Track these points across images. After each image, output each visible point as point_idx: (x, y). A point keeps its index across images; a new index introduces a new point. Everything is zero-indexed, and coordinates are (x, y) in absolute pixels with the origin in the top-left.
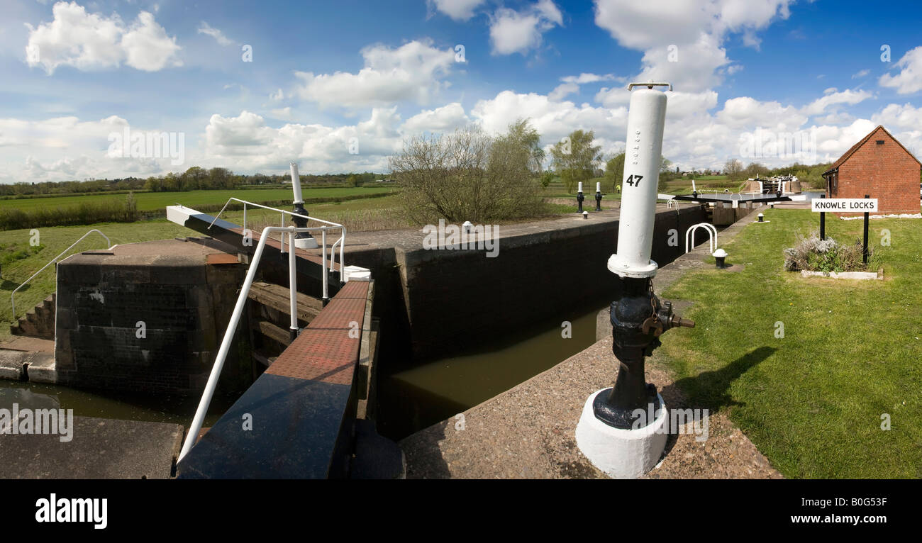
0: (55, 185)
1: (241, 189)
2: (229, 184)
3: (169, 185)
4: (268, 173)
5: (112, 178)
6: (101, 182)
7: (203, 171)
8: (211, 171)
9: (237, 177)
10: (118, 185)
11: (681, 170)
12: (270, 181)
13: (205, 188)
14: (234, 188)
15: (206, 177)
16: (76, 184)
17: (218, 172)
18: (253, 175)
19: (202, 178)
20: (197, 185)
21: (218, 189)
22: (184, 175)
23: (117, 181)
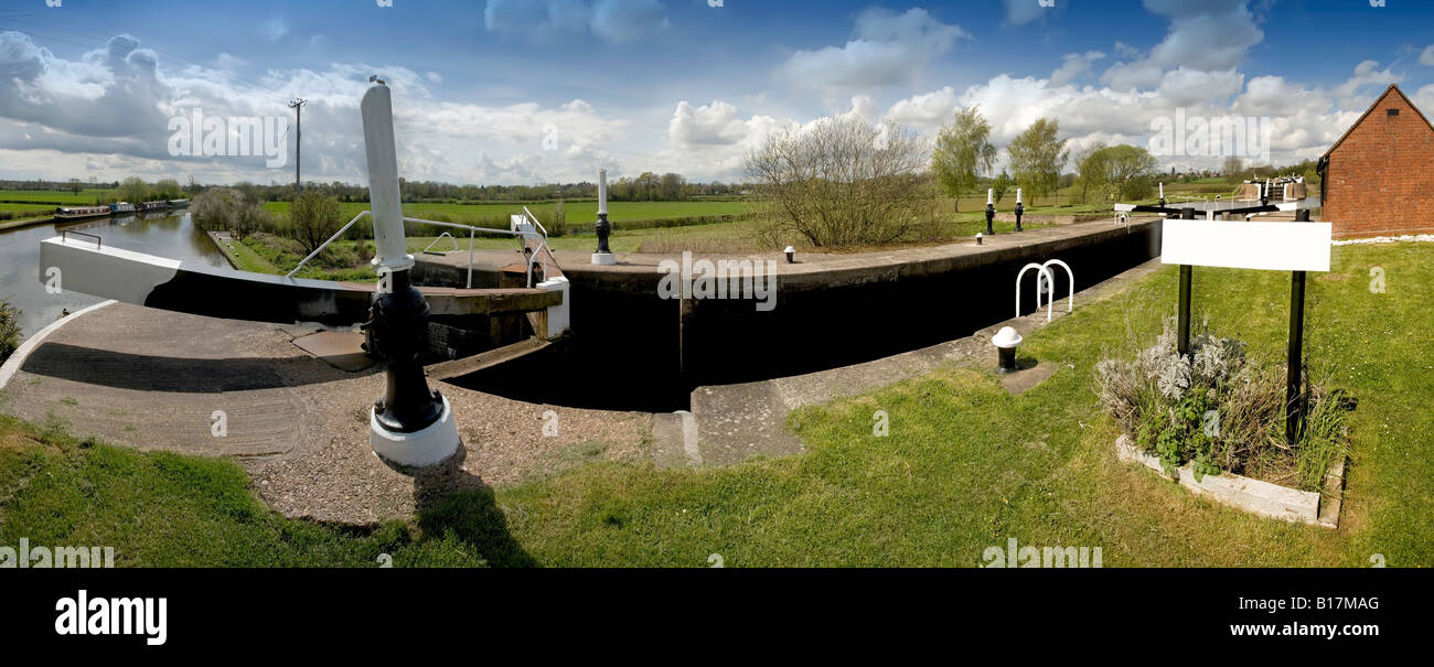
0: (505, 190)
1: (693, 201)
2: (681, 194)
3: (621, 193)
4: (727, 182)
5: (564, 182)
6: (552, 187)
7: (655, 177)
8: (664, 177)
9: (691, 186)
10: (569, 191)
11: (1177, 171)
12: (727, 192)
13: (656, 199)
14: (685, 200)
15: (659, 185)
16: (523, 189)
17: (671, 179)
18: (709, 182)
19: (654, 186)
20: (648, 195)
21: (669, 200)
22: (638, 181)
23: (570, 185)
